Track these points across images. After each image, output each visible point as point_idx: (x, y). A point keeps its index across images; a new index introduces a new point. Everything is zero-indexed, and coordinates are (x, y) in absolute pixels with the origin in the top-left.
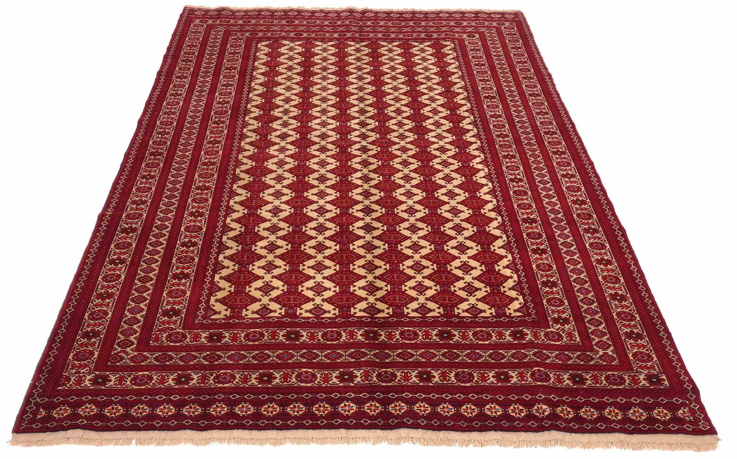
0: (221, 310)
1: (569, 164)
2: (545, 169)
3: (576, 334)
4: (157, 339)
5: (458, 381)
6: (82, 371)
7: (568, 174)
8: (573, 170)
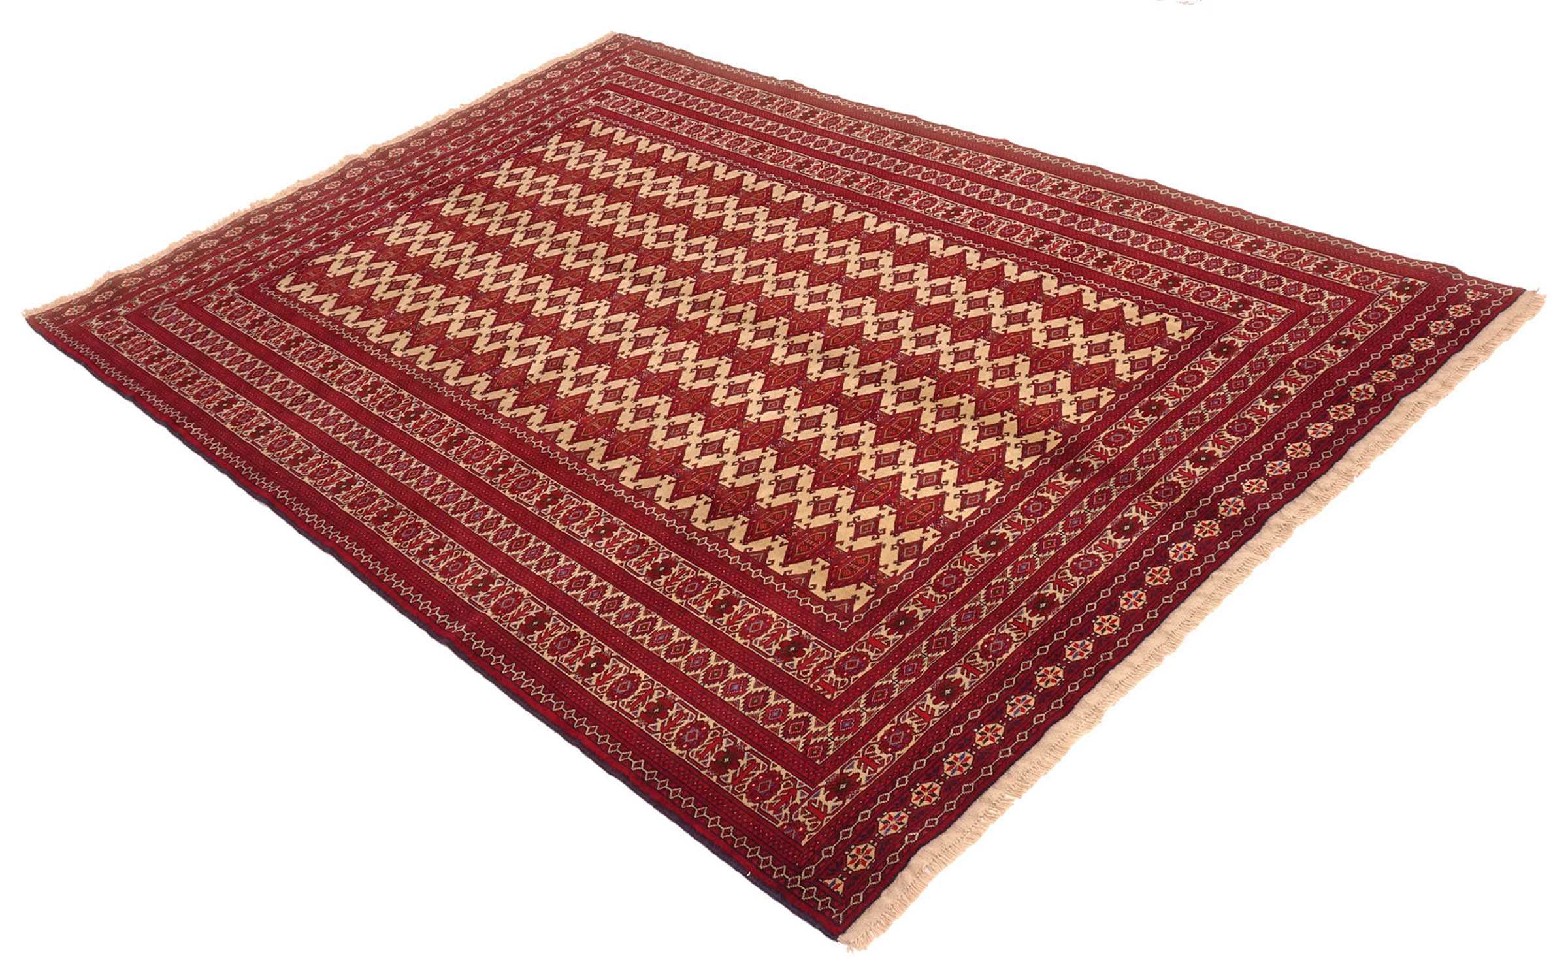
0: (854, 593)
3: (1273, 306)
4: (831, 688)
5: (1242, 435)
6: (798, 801)
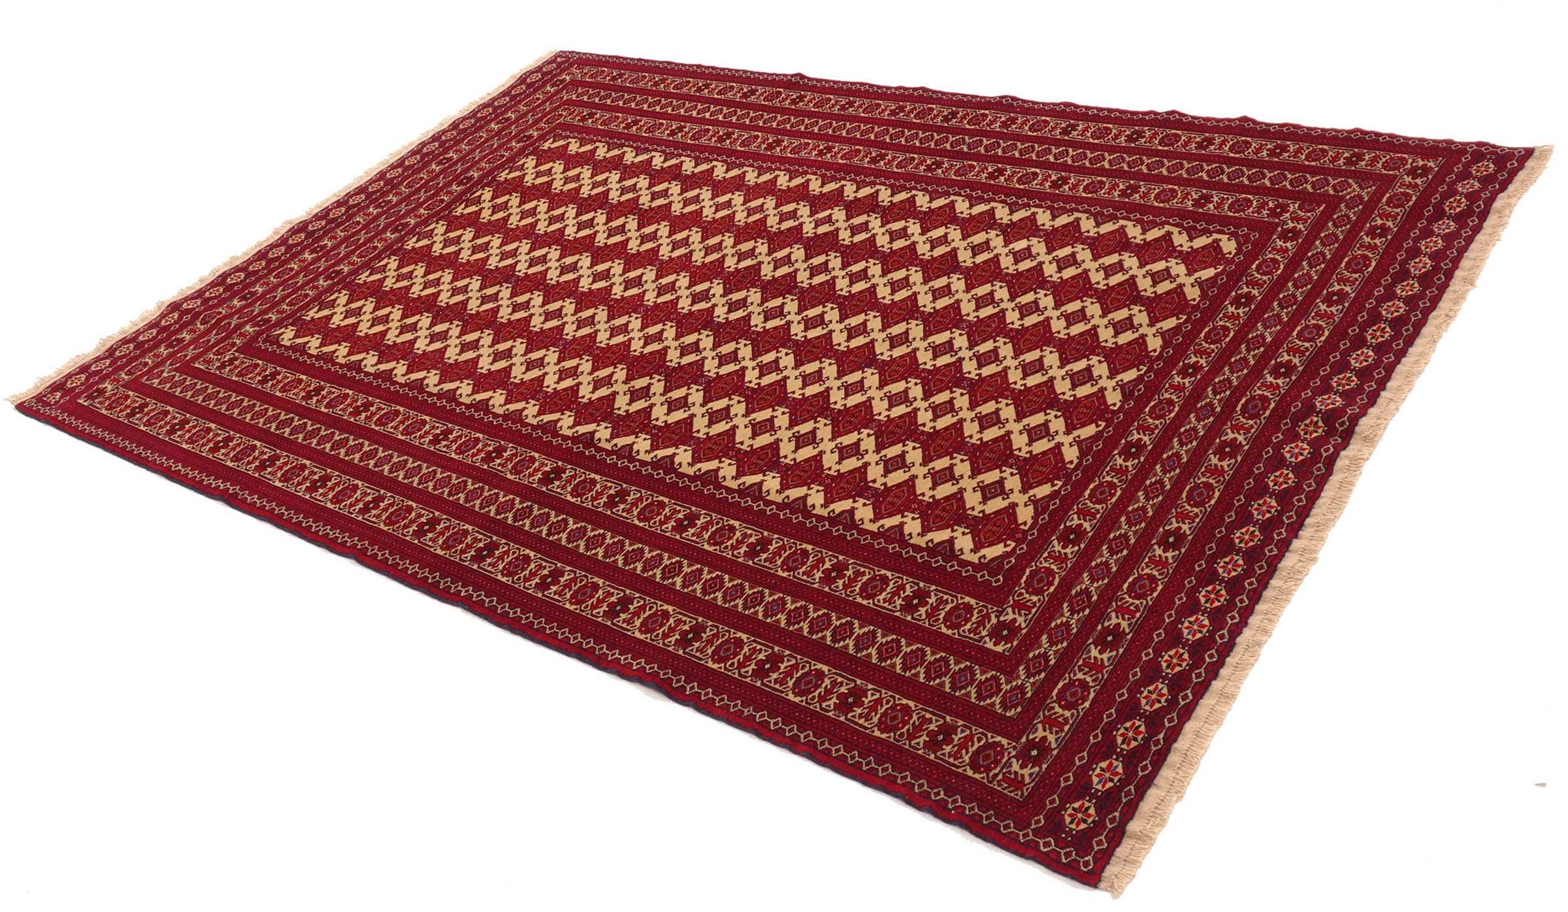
1: (389, 522)
2: (419, 484)
5: (1314, 340)
7: (376, 507)
8: (374, 519)
